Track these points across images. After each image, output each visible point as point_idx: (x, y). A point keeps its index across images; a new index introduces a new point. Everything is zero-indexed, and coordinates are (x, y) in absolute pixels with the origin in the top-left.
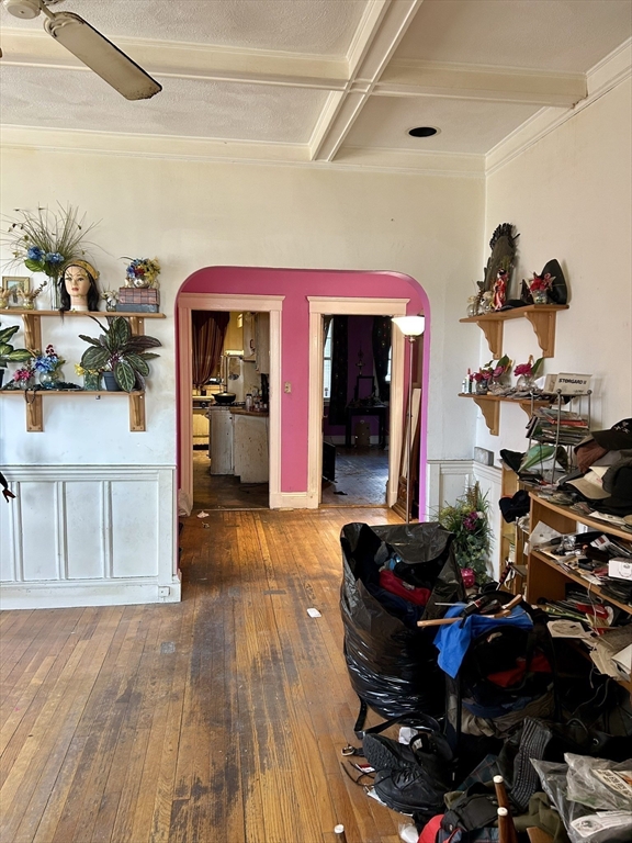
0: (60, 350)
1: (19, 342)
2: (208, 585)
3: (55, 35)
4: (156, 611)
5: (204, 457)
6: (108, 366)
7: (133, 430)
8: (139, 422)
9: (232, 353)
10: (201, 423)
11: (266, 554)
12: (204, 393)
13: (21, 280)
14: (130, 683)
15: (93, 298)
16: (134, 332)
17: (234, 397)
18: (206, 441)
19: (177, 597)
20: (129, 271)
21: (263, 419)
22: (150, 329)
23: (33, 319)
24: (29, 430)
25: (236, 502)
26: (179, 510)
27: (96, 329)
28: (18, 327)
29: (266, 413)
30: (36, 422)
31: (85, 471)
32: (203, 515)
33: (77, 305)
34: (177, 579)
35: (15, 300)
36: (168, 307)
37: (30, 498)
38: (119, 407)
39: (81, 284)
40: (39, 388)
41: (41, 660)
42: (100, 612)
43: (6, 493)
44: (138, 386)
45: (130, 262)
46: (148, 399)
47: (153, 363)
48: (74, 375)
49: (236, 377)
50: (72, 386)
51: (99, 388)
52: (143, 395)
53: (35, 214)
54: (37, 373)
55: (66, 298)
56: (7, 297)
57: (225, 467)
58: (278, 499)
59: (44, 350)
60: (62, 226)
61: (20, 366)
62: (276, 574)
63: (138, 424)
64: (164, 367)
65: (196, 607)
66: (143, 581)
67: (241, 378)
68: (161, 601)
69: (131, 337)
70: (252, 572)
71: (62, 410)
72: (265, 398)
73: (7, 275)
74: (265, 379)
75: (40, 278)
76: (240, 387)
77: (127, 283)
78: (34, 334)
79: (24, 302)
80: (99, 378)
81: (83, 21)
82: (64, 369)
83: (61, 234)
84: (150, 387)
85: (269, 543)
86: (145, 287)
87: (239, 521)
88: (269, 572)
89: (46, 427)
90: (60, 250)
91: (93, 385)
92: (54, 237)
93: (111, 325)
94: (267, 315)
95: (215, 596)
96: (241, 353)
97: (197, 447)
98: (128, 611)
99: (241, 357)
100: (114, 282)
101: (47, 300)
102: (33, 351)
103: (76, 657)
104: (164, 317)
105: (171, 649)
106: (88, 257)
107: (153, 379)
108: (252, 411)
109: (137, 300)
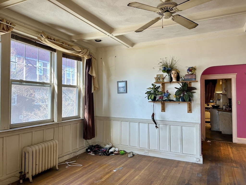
0: (169, 91)
1: (160, 90)
2: (212, 161)
3: (173, 20)
4: (195, 165)
5: (209, 125)
6: (182, 95)
7: (188, 112)
8: (190, 110)
9: (218, 92)
10: (208, 114)
11: (232, 155)
12: (208, 105)
13: (161, 75)
14: (189, 181)
15: (178, 78)
16: (189, 86)
17: (219, 106)
18: (209, 120)
19: (201, 162)
20: (188, 70)
21: (229, 113)
22: (193, 85)
23: (163, 84)
24: (162, 111)
25: (220, 139)
26: (202, 139)
27: (179, 86)
28: (160, 86)
29: (231, 111)
30: (163, 110)
31: (176, 123)
32: (209, 141)
33: (174, 80)
34: (201, 157)
35: (159, 80)
36: (199, 78)
37: (161, 129)
38: (184, 106)
39: (175, 74)
40: (164, 101)
41: (165, 170)
42: (179, 162)
43: (156, 127)
44: (190, 100)
45: (188, 68)
46: (192, 104)
47: (194, 94)
48: (173, 97)
49: (219, 100)
50: (172, 100)
51: (179, 101)
52: (191, 103)
53: (165, 59)
54: (164, 97)
55: (171, 79)
56: (158, 79)
57: (216, 128)
58: (236, 139)
59: (166, 91)
60: (171, 61)
61: (160, 96)
62: (236, 162)
63: (190, 111)
64: (198, 95)
65: (208, 166)
66: (191, 155)
67: (221, 100)
68: (197, 162)
69: (188, 87)
70: (227, 160)
71: (170, 107)
72: (230, 106)
73: (157, 74)
74: (230, 100)
75: (165, 74)
76: (221, 102)
77: (187, 73)
78: (164, 88)
79: (161, 80)
80: (179, 98)
81: (180, 16)
82: (170, 96)
83: (170, 63)
84: (193, 101)
85: (233, 153)
86: (192, 74)
87: (221, 145)
88: (232, 161)
89: (166, 111)
90: (170, 67)
91: (178, 100)
92: (169, 64)
93: (182, 84)
94: (230, 80)
95: (214, 164)
96: (221, 92)
97: (206, 122)
98: (187, 163)
99: (221, 94)
100: (184, 73)
101: (167, 79)
102: (163, 92)
103: (173, 171)
104: (197, 81)
105: (200, 175)
106: (177, 68)
107: (194, 98)
108: (226, 111)
109: (190, 77)
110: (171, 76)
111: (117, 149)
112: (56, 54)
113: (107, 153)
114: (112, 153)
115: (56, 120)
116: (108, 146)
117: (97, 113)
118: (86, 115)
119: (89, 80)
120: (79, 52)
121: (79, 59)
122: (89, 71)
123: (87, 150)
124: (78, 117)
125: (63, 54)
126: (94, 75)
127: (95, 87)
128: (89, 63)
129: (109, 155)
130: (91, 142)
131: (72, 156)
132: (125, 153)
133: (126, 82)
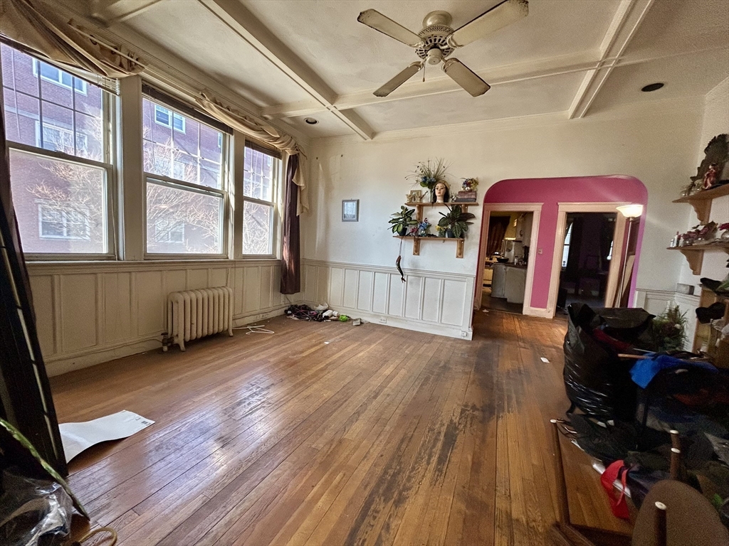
0: (430, 221)
1: (414, 217)
2: (486, 337)
3: (446, 71)
4: (460, 342)
5: (488, 290)
6: (449, 227)
7: (457, 257)
8: (461, 254)
9: (509, 239)
10: (489, 273)
11: (519, 331)
12: (491, 259)
13: (418, 192)
14: (446, 363)
15: (446, 197)
16: (463, 212)
17: (508, 259)
18: (490, 283)
19: (470, 338)
20: (464, 184)
21: (523, 270)
22: (470, 210)
23: (421, 207)
24: (414, 254)
25: (504, 309)
26: (474, 307)
27: (446, 211)
28: (414, 210)
29: (525, 267)
30: (417, 251)
31: (434, 275)
32: (485, 311)
33: (439, 200)
34: (471, 329)
35: (415, 200)
36: (481, 200)
37: (411, 283)
38: (452, 246)
39: (442, 190)
40: (420, 236)
41: (409, 346)
42: (434, 336)
43: (403, 279)
44: (462, 236)
45: (464, 180)
46: (466, 243)
47: (470, 226)
48: (435, 230)
49: (510, 251)
50: (433, 235)
51: (445, 237)
52: (463, 241)
53: (426, 164)
54: (420, 230)
55: (435, 197)
56: (411, 198)
57: (499, 293)
58: (527, 310)
59: (423, 220)
60: (437, 167)
61: (413, 227)
62: (524, 340)
63: (460, 254)
64: (476, 228)
65: (480, 344)
66: (455, 327)
67: (513, 252)
68: (462, 338)
69: (461, 214)
70: (510, 337)
71: (428, 247)
72: (526, 259)
73: (412, 189)
74: (527, 249)
75: (425, 190)
76: (511, 255)
77: (462, 189)
78: (420, 213)
79: (418, 200)
80: (445, 232)
81: (458, 61)
82: (431, 229)
83: (436, 170)
84: (467, 238)
85: (520, 328)
86: (471, 191)
87: (505, 316)
88: (518, 339)
89: (420, 254)
90: (435, 177)
91: (442, 235)
92: (433, 173)
93: (452, 208)
94: (532, 213)
95: (489, 342)
96: (514, 239)
97: (485, 285)
98: (447, 339)
99: (514, 241)
100: (456, 189)
101: (427, 199)
102: (419, 221)
103: (423, 349)
104: (477, 205)
105: (466, 356)
106: (446, 179)
107: (469, 234)
108: (518, 266)
109: (466, 197)
110: (435, 193)
111: (335, 313)
112: (232, 138)
113: (319, 318)
114: (327, 318)
115: (231, 257)
116: (321, 308)
117: (305, 253)
118: (286, 254)
119: (293, 192)
120: (276, 139)
121: (276, 154)
122: (292, 177)
123: (286, 311)
124: (272, 257)
125: (246, 140)
126: (302, 184)
127: (302, 207)
128: (294, 163)
129: (322, 320)
130: (294, 299)
131: (260, 318)
132: (349, 320)
133: (358, 201)
